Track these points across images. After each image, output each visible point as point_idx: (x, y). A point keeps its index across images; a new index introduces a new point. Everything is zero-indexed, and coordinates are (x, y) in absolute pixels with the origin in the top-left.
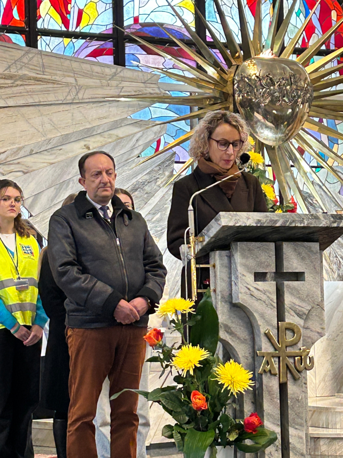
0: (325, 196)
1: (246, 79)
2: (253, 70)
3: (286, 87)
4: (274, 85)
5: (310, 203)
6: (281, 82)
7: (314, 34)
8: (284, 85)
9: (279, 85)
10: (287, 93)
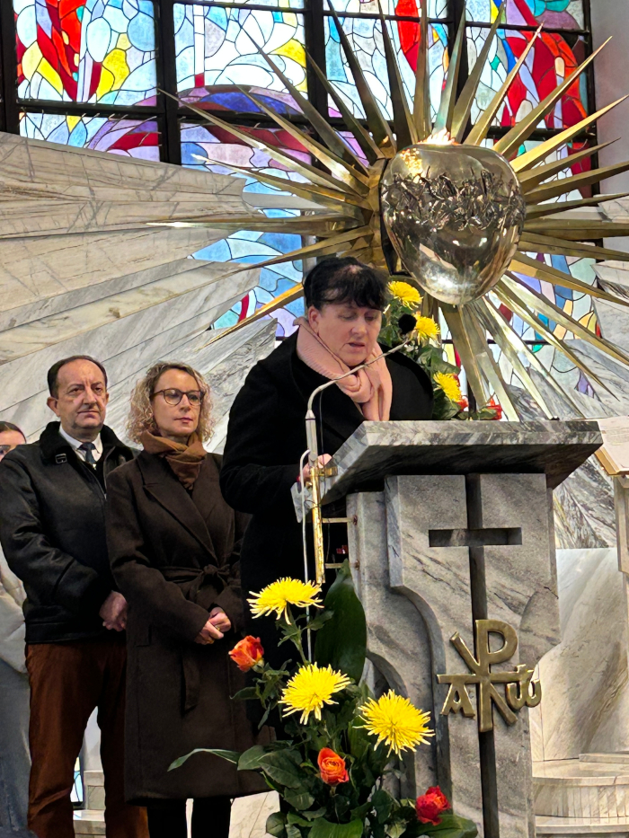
0: (550, 394)
1: (403, 184)
2: (414, 167)
3: (476, 197)
4: (454, 194)
5: (525, 407)
6: (467, 189)
7: (524, 102)
8: (472, 194)
9: (464, 194)
10: (478, 208)
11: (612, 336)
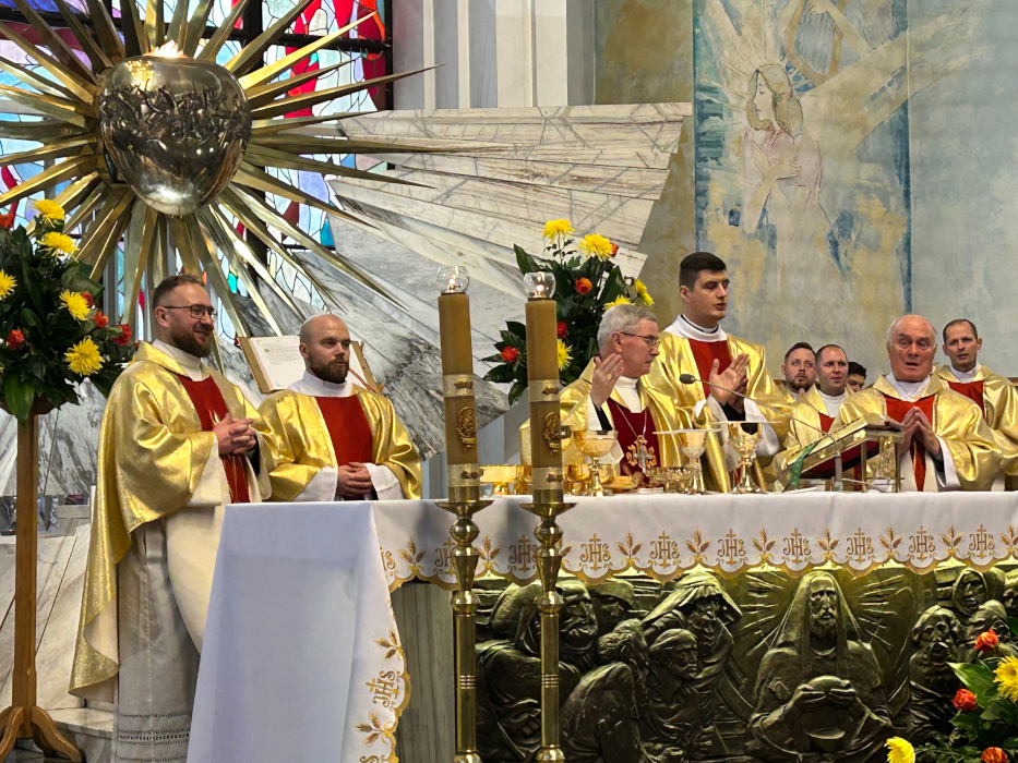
1: (120, 96)
3: (195, 110)
4: (172, 107)
6: (186, 103)
7: (319, 11)
8: (191, 108)
9: (183, 107)
10: (197, 121)
11: (347, 250)
